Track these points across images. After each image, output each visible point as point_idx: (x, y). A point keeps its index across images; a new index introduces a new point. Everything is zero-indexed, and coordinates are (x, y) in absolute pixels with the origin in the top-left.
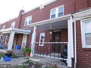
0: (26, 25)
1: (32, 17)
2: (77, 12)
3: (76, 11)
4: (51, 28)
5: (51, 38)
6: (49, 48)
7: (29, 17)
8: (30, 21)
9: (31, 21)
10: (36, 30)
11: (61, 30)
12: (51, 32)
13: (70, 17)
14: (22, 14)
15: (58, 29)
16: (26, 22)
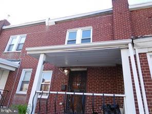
0: (8, 51)
1: (27, 37)
2: (142, 37)
3: (139, 36)
4: (67, 63)
5: (65, 82)
6: (61, 104)
7: (18, 37)
8: (19, 44)
9: (24, 44)
10: (44, 62)
11: (86, 69)
12: (66, 71)
13: (127, 44)
14: (4, 27)
15: (81, 67)
16: (10, 45)
